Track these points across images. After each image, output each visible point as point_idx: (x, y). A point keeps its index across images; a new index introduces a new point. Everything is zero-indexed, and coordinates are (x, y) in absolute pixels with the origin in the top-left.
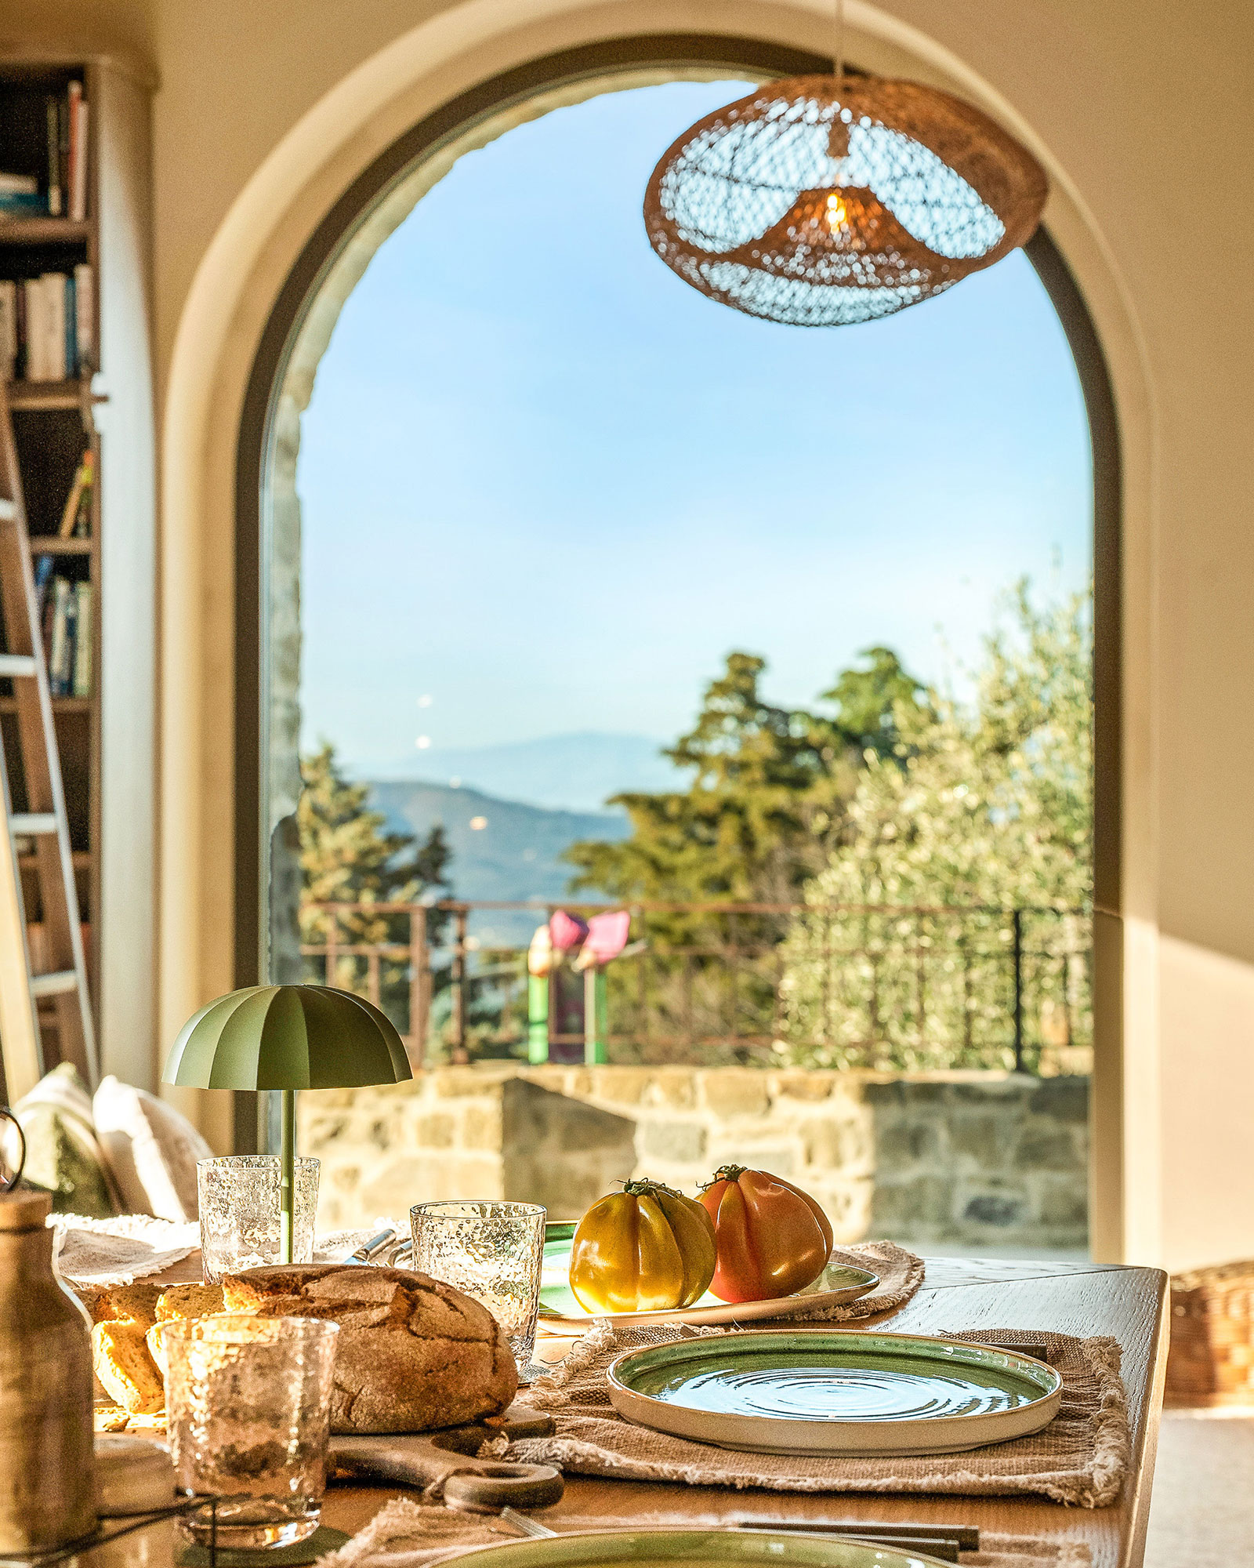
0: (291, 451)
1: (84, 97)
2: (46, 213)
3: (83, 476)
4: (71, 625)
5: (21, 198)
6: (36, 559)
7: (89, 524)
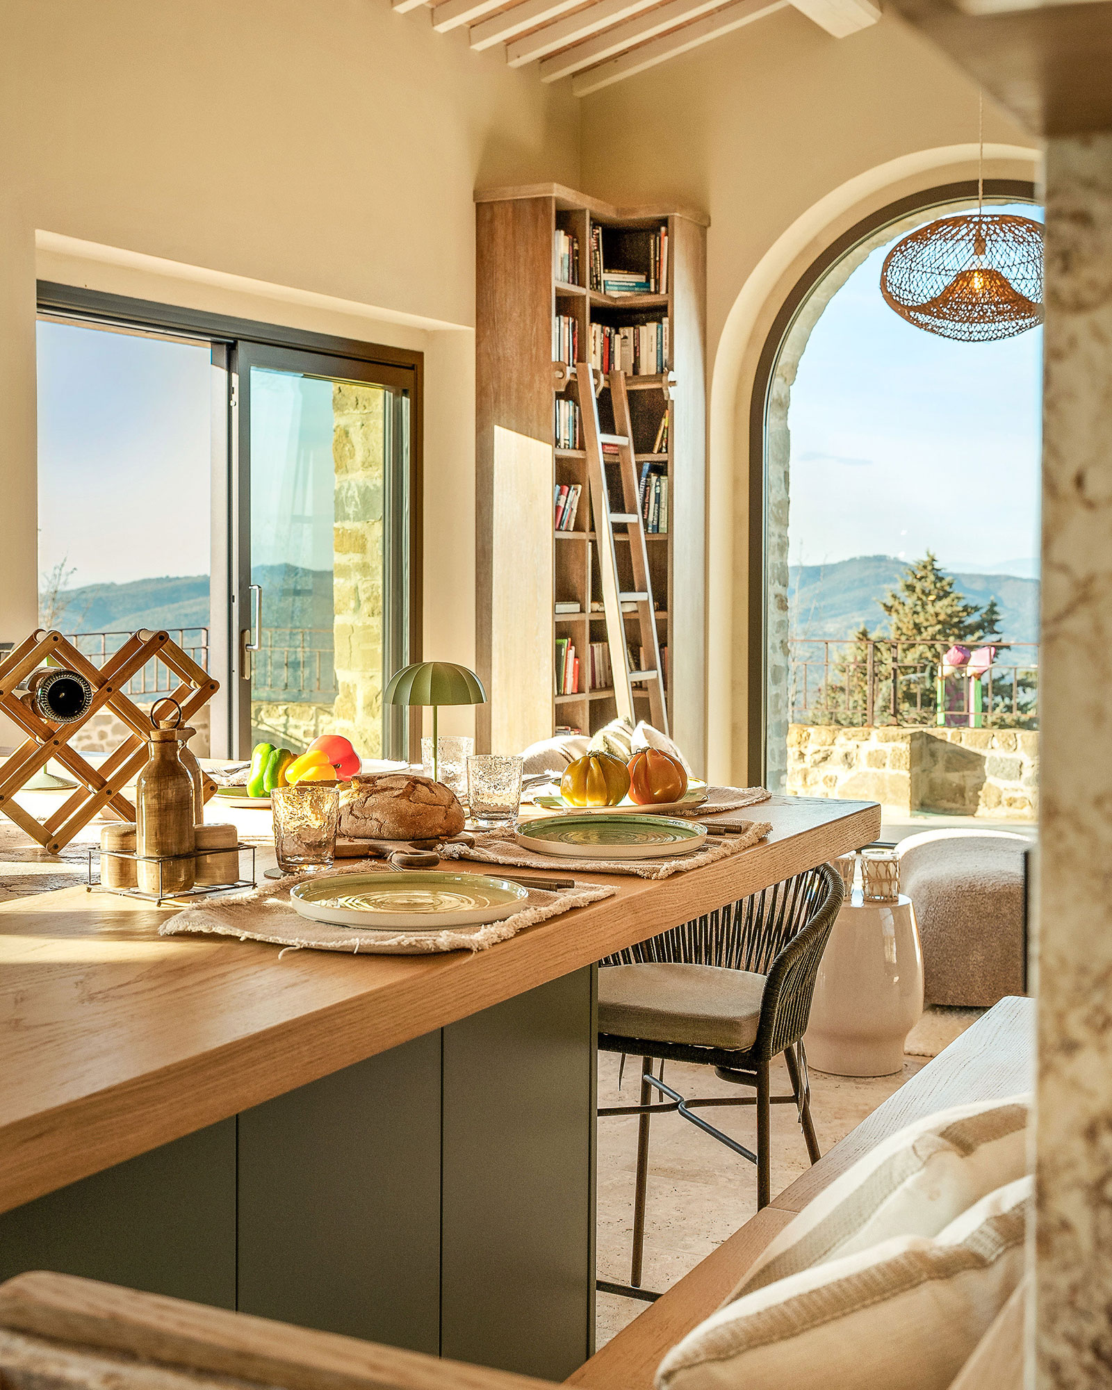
0: (784, 405)
1: (667, 234)
2: (650, 293)
3: (665, 422)
4: (658, 496)
5: (638, 284)
6: (639, 465)
7: (667, 447)
